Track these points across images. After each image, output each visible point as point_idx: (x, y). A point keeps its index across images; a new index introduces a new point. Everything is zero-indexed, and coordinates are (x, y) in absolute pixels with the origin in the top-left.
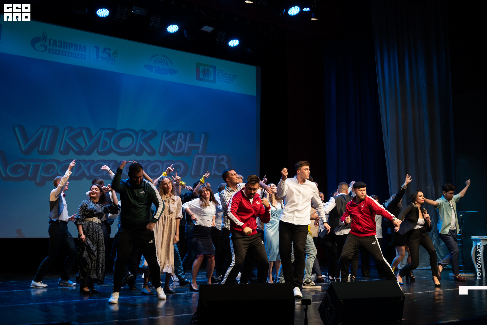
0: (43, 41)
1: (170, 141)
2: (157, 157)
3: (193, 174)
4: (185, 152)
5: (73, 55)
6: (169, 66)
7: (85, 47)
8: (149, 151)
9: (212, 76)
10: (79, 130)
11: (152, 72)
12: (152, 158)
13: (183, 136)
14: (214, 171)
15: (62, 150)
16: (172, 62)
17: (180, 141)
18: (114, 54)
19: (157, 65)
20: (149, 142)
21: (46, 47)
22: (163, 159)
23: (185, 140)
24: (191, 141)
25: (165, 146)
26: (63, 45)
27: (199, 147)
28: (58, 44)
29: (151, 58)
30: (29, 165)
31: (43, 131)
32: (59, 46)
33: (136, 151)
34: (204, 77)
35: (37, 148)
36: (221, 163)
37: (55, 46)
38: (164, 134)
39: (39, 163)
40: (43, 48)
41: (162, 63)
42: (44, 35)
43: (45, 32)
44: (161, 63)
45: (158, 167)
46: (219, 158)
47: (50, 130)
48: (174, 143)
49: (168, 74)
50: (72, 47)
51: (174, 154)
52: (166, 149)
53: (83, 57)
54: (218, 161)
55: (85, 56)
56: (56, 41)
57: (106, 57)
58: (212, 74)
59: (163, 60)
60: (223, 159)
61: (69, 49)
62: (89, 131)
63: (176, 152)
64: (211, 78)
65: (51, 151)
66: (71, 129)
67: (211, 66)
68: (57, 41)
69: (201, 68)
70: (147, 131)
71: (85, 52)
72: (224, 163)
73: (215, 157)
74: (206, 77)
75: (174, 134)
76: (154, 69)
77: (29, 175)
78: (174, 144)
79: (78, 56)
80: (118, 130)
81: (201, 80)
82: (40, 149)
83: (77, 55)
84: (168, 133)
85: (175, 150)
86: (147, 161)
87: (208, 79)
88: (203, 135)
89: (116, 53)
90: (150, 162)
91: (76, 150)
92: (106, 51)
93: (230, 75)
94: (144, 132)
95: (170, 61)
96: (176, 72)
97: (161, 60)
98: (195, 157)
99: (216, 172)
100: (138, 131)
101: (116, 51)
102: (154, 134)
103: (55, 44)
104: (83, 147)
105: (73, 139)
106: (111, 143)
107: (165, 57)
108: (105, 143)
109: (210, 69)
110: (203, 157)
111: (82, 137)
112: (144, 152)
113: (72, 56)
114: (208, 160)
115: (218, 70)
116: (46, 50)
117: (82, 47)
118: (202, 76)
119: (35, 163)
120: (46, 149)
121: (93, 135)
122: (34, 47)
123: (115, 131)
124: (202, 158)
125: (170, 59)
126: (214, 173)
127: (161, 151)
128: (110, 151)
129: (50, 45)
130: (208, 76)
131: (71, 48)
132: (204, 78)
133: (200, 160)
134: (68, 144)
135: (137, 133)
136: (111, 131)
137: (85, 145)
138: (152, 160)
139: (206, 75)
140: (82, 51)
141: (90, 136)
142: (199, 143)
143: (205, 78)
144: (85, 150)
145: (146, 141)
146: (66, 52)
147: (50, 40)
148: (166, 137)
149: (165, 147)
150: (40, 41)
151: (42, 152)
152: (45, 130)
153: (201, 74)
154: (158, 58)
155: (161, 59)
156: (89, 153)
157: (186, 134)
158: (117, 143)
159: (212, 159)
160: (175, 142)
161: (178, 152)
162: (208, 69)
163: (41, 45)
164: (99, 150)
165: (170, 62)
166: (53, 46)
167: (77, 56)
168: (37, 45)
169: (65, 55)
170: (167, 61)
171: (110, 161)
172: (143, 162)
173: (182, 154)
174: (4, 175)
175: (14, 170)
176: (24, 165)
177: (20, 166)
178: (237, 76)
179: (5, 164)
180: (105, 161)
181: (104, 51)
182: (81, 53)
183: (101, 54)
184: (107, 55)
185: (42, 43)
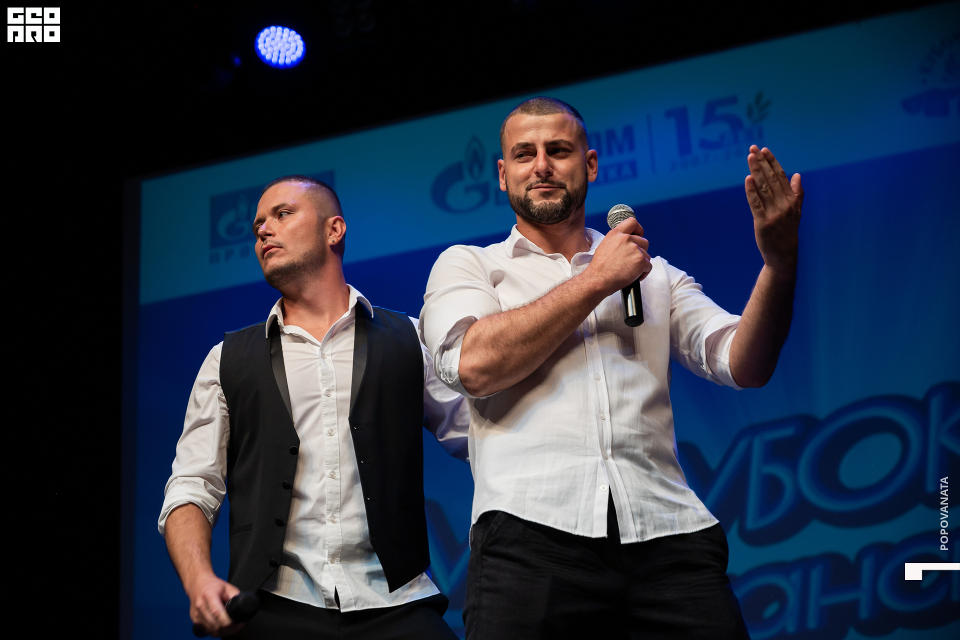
0: (471, 171)
7: (628, 132)
33: (930, 488)
40: (476, 197)
42: (475, 151)
43: (475, 139)
53: (627, 170)
55: (633, 165)
71: (632, 147)
79: (606, 174)
80: (822, 417)
83: (601, 173)
92: (720, 111)
94: (955, 391)
100: (920, 397)
106: (799, 480)
108: (772, 487)
116: (486, 198)
117: (619, 133)
121: (713, 464)
122: (445, 206)
123: (808, 424)
128: (802, 516)
135: (918, 408)
136: (788, 432)
141: (702, 476)
150: (462, 178)
158: (827, 476)
163: (468, 189)
167: (601, 178)
168: (456, 195)
171: (805, 564)
180: (782, 568)
181: (710, 116)
182: (617, 158)
183: (697, 132)
184: (724, 127)
185: (468, 180)
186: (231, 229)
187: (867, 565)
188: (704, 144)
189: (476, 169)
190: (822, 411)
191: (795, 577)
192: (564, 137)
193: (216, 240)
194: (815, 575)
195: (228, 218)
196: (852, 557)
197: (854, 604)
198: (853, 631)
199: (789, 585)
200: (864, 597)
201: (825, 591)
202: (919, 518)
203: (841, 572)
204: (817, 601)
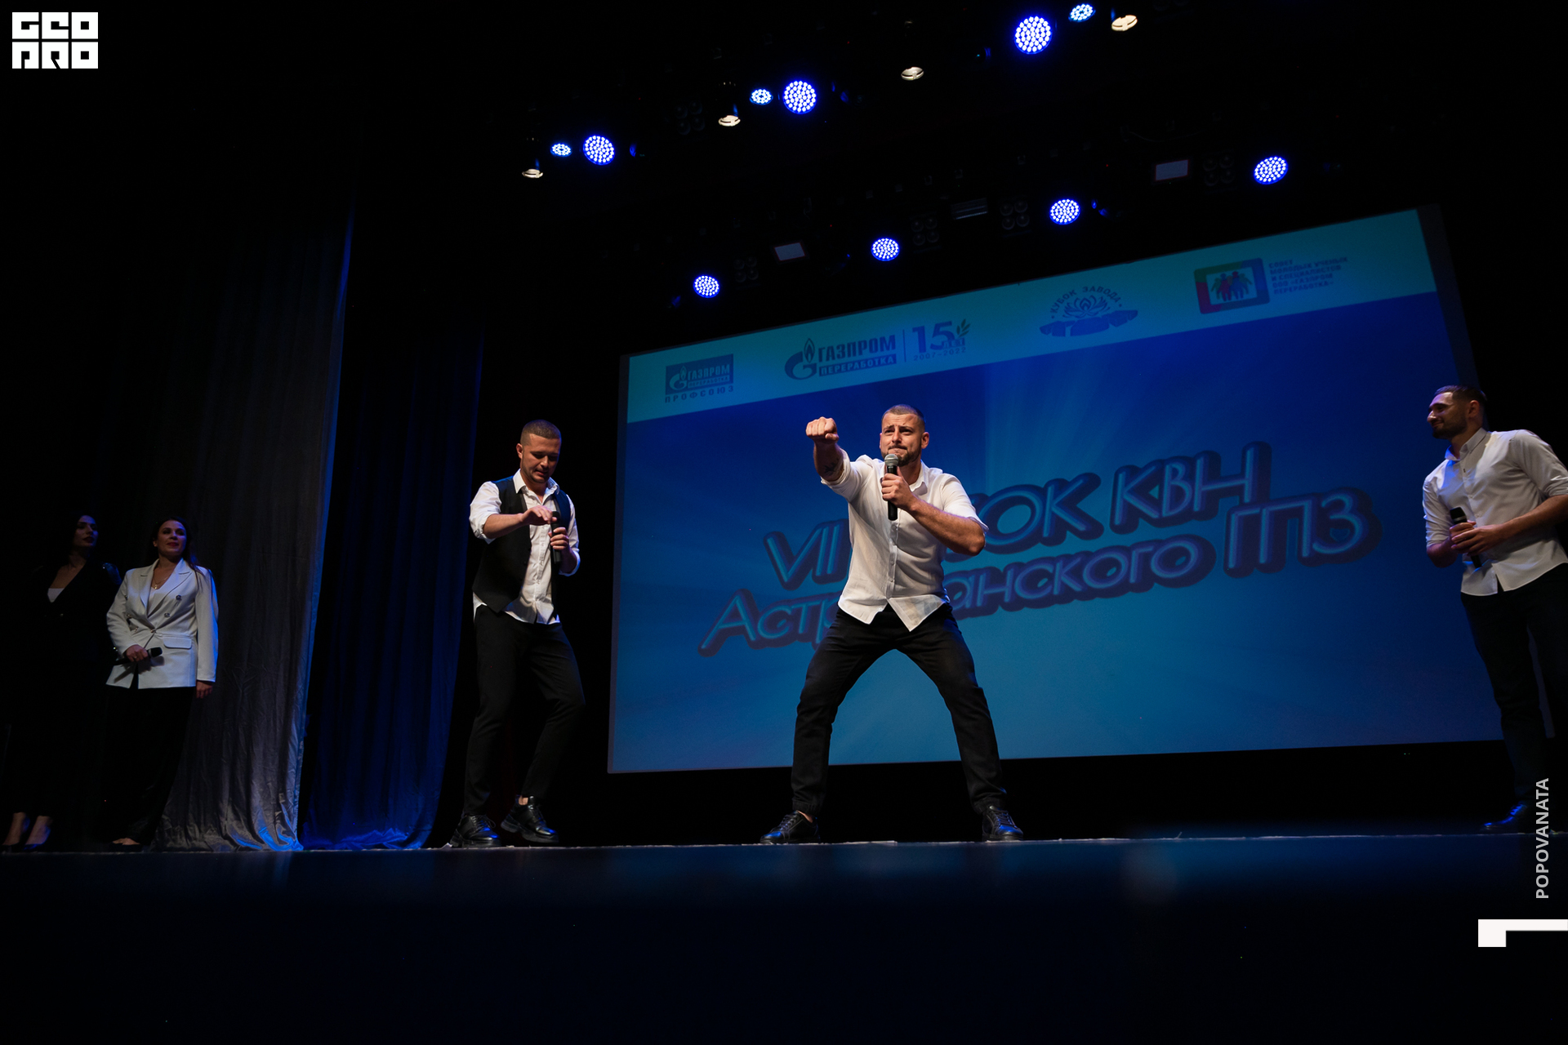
0: (807, 358)
1: (1141, 491)
2: (1109, 538)
3: (1231, 565)
4: (1196, 508)
5: (868, 362)
6: (1109, 308)
7: (892, 338)
8: (1081, 528)
9: (1252, 287)
11: (1064, 335)
12: (1092, 545)
13: (1180, 468)
14: (1311, 545)
16: (1116, 294)
17: (1173, 483)
18: (961, 330)
19: (1077, 317)
20: (1079, 505)
21: (814, 367)
22: (1126, 540)
23: (1190, 477)
24: (1212, 475)
25: (1127, 506)
26: (846, 350)
27: (1242, 487)
28: (836, 352)
29: (1056, 305)
30: (799, 611)
31: (821, 533)
32: (839, 356)
33: (1045, 534)
34: (1225, 299)
35: (812, 571)
36: (1332, 517)
37: (831, 358)
38: (1121, 477)
39: (818, 603)
40: (809, 371)
41: (1089, 307)
42: (809, 346)
43: (809, 339)
44: (1086, 308)
45: (1117, 564)
46: (1324, 504)
47: (835, 528)
48: (1155, 492)
49: (1111, 326)
50: (865, 347)
51: (1160, 523)
52: (1132, 513)
53: (890, 360)
54: (1320, 515)
55: (894, 357)
56: (832, 348)
57: (943, 343)
58: (1250, 283)
59: (1092, 301)
60: (1339, 505)
61: (861, 353)
63: (1164, 514)
64: (1251, 294)
67: (1245, 264)
68: (835, 348)
69: (1211, 280)
70: (1069, 480)
71: (894, 347)
72: (1344, 515)
73: (1307, 505)
74: (1234, 298)
75: (1153, 469)
76: (1068, 330)
77: (801, 631)
78: (1156, 496)
79: (879, 362)
80: (989, 495)
81: (1217, 308)
82: (818, 573)
83: (877, 361)
84: (1132, 471)
85: (1160, 511)
86: (1078, 555)
87: (1240, 299)
88: (1249, 454)
89: (966, 325)
90: (1087, 555)
92: (942, 329)
93: (1317, 265)
94: (1061, 484)
95: (1110, 296)
96: (1134, 314)
97: (1085, 302)
98: (1234, 518)
99: (1316, 547)
100: (1043, 486)
101: (964, 322)
102: (1091, 482)
103: (830, 354)
107: (1096, 288)
109: (1240, 271)
110: (1261, 511)
112: (1069, 533)
113: (867, 367)
114: (1278, 519)
115: (1270, 265)
116: (814, 372)
117: (887, 340)
118: (1218, 297)
119: (811, 604)
120: (829, 571)
122: (792, 376)
124: (1258, 517)
125: (1109, 291)
126: (1311, 549)
127: (1117, 522)
129: (821, 360)
130: (1239, 293)
131: (863, 351)
132: (1228, 301)
133: (1251, 523)
135: (1041, 492)
138: (1093, 550)
139: (1232, 293)
140: (888, 348)
143: (1230, 299)
145: (1070, 505)
146: (854, 363)
147: (820, 351)
148: (1127, 483)
149: (1130, 509)
150: (802, 360)
151: (823, 579)
152: (825, 531)
153: (1213, 294)
154: (1077, 299)
155: (1085, 299)
157: (1189, 463)
159: (1298, 512)
160: (1157, 488)
161: (1172, 513)
162: (1235, 274)
163: (805, 367)
165: (1112, 298)
166: (828, 359)
167: (877, 363)
168: (798, 370)
169: (852, 369)
170: (1102, 298)
171: (977, 572)
172: (1067, 558)
173: (1188, 515)
174: (752, 638)
175: (771, 625)
176: (789, 612)
177: (783, 615)
178: (1345, 259)
179: (754, 616)
180: (965, 574)
181: (937, 332)
182: (886, 353)
183: (930, 340)
184: (944, 338)
185: (805, 362)
186: (676, 384)
187: (1010, 574)
188: (933, 347)
189: (810, 356)
190: (989, 494)
191: (971, 579)
192: (909, 425)
193: (669, 390)
194: (982, 578)
195: (676, 378)
196: (1002, 569)
197: (1002, 594)
198: (1000, 608)
199: (968, 584)
200: (1007, 590)
201: (986, 587)
202: (1039, 551)
203: (995, 577)
204: (982, 592)
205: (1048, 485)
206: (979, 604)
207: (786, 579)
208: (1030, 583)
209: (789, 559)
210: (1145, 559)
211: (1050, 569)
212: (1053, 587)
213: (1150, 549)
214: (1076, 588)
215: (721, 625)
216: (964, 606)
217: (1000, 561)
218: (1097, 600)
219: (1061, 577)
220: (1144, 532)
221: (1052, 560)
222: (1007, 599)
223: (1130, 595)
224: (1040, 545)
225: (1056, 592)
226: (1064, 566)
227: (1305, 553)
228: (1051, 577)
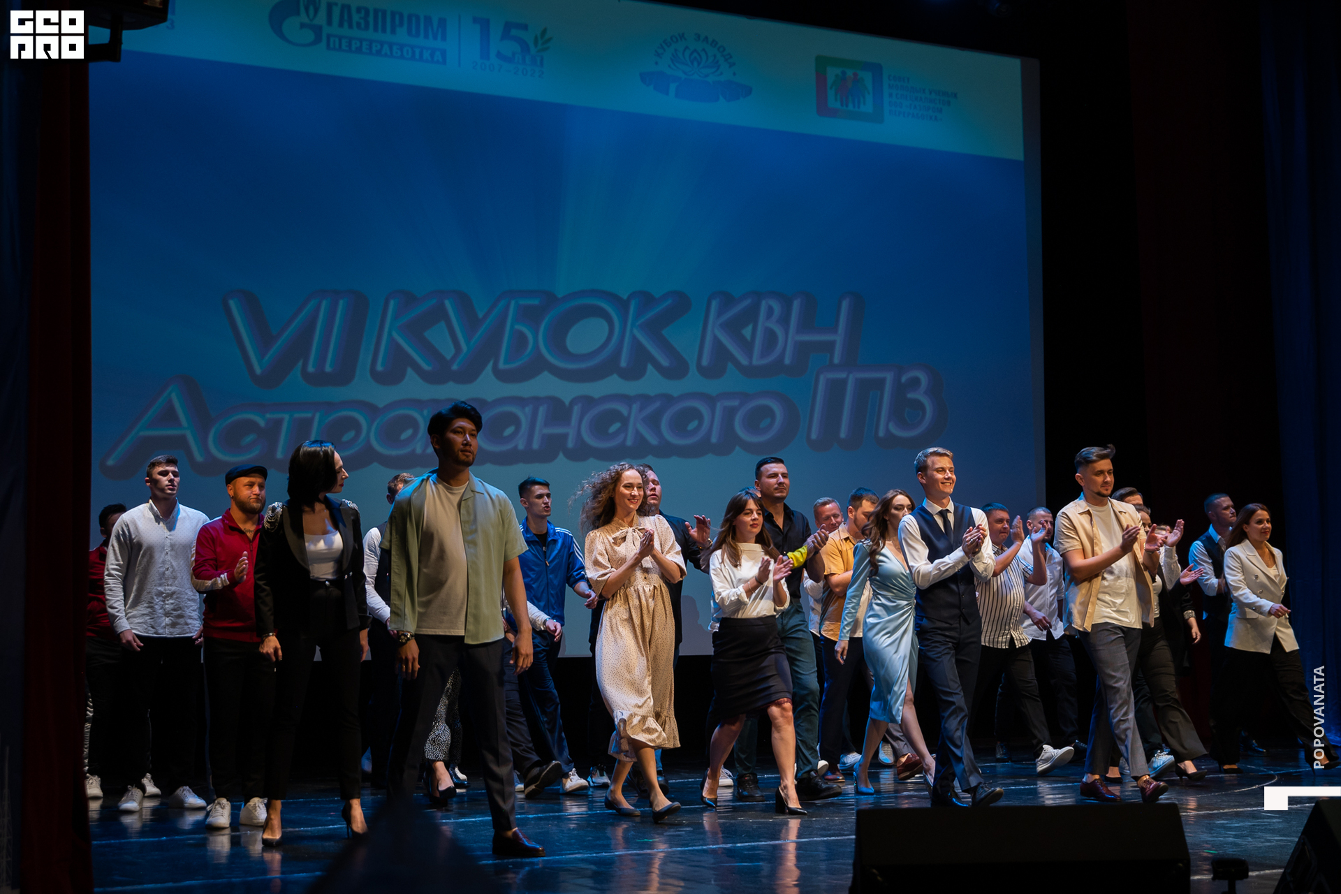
0: (307, 9)
1: (734, 327)
2: (693, 382)
3: (814, 436)
4: (787, 361)
5: (405, 50)
6: (722, 73)
7: (443, 23)
8: (665, 362)
9: (869, 99)
10: (434, 301)
11: (667, 94)
12: (674, 388)
13: (776, 307)
14: (887, 425)
15: (379, 368)
16: (731, 57)
17: (767, 324)
19: (684, 72)
20: (665, 332)
21: (318, 30)
22: (712, 387)
23: (785, 320)
24: (807, 324)
25: (718, 345)
26: (371, 19)
27: (833, 344)
28: (356, 18)
29: (663, 48)
30: (278, 423)
31: (318, 307)
32: (359, 25)
33: (623, 364)
34: (842, 105)
35: (300, 364)
36: (910, 396)
37: (346, 24)
38: (714, 304)
39: (309, 415)
40: (309, 36)
41: (699, 64)
44: (696, 64)
45: (697, 414)
46: (904, 379)
47: (341, 303)
48: (747, 332)
49: (721, 98)
50: (401, 24)
51: (750, 372)
52: (721, 354)
53: (438, 56)
54: (900, 389)
55: (444, 52)
56: (349, 7)
58: (869, 93)
59: (703, 54)
60: (915, 382)
61: (393, 31)
62: (464, 303)
63: (755, 362)
64: (868, 107)
65: (344, 375)
66: (409, 299)
67: (867, 66)
68: (354, 10)
69: (832, 74)
70: (657, 296)
71: (444, 39)
72: (919, 395)
73: (889, 377)
74: (851, 106)
75: (748, 301)
76: (673, 87)
77: (280, 455)
78: (748, 337)
79: (421, 54)
80: (560, 296)
81: (833, 113)
82: (311, 369)
83: (417, 51)
85: (751, 358)
86: (657, 397)
87: (857, 110)
88: (845, 304)
90: (668, 399)
91: (426, 367)
92: (514, 32)
93: (931, 93)
94: (646, 299)
95: (724, 56)
96: (748, 91)
97: (695, 55)
98: (822, 378)
99: (893, 429)
100: (625, 297)
102: (680, 305)
103: (346, 17)
104: (448, 357)
105: (416, 330)
106: (538, 340)
107: (710, 41)
108: (520, 340)
109: (862, 74)
110: (848, 376)
111: (442, 324)
112: (650, 367)
113: (402, 56)
114: (868, 389)
115: (889, 76)
116: (318, 40)
117: (435, 22)
118: (836, 100)
119: (297, 415)
120: (328, 368)
121: (480, 315)
122: (280, 33)
123: (550, 299)
124: (844, 382)
125: (724, 50)
126: (887, 430)
127: (705, 362)
128: (536, 366)
129: (330, 22)
130: (856, 101)
131: (398, 29)
132: (845, 107)
133: (836, 389)
134: (398, 346)
135: (622, 305)
136: (536, 302)
137: (453, 351)
138: (675, 394)
139: (850, 98)
140: (435, 38)
141: (472, 322)
142: (834, 330)
143: (847, 106)
144: (455, 367)
145: (655, 328)
146: (382, 44)
147: (330, 6)
148: (719, 314)
149: (719, 347)
150: (298, 13)
151: (320, 379)
152: (325, 304)
153: (831, 94)
154: (687, 48)
155: (695, 50)
156: (469, 374)
157: (787, 303)
158: (558, 340)
159: (880, 384)
160: (750, 327)
161: (763, 362)
162: (856, 75)
163: (303, 26)
164: (501, 366)
165: (726, 60)
166: (341, 24)
167: (417, 56)
168: (291, 26)
169: (379, 53)
170: (715, 56)
171: (536, 401)
172: (645, 399)
173: (776, 368)
174: (199, 457)
175: (231, 438)
176: (262, 423)
177: (250, 426)
178: (955, 95)
179: (203, 421)
180: (520, 401)
181: (506, 33)
182: (432, 43)
183: (495, 43)
184: (516, 47)
185: (304, 17)
187: (576, 410)
188: (499, 55)
190: (561, 292)
191: (528, 409)
194: (542, 410)
196: (567, 403)
197: (565, 436)
198: (561, 455)
199: (523, 415)
200: (571, 432)
201: (547, 424)
202: (613, 384)
203: (559, 411)
204: (541, 430)
205: (633, 295)
206: (535, 446)
207: (258, 371)
208: (600, 426)
209: (265, 338)
210: (730, 414)
211: (625, 412)
212: (626, 435)
213: (736, 403)
214: (653, 440)
215: (142, 431)
216: (516, 447)
217: (567, 391)
218: (674, 460)
219: (637, 425)
220: (731, 381)
221: (627, 399)
222: (570, 444)
223: (710, 458)
224: (615, 377)
225: (629, 443)
226: (641, 409)
227: (881, 434)
228: (625, 421)
